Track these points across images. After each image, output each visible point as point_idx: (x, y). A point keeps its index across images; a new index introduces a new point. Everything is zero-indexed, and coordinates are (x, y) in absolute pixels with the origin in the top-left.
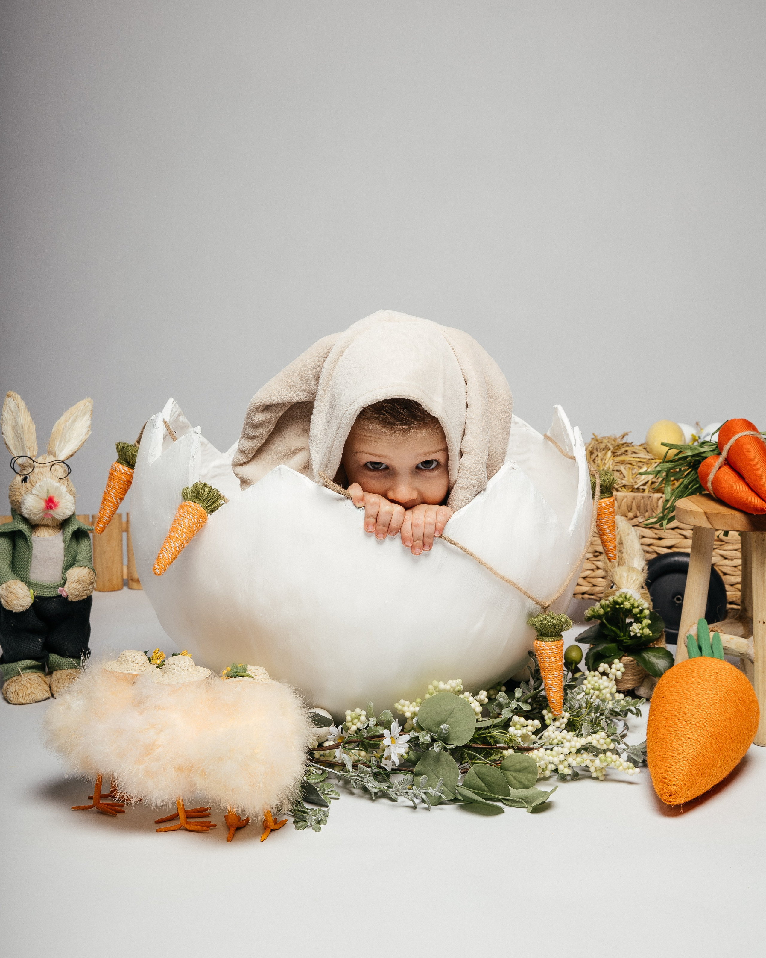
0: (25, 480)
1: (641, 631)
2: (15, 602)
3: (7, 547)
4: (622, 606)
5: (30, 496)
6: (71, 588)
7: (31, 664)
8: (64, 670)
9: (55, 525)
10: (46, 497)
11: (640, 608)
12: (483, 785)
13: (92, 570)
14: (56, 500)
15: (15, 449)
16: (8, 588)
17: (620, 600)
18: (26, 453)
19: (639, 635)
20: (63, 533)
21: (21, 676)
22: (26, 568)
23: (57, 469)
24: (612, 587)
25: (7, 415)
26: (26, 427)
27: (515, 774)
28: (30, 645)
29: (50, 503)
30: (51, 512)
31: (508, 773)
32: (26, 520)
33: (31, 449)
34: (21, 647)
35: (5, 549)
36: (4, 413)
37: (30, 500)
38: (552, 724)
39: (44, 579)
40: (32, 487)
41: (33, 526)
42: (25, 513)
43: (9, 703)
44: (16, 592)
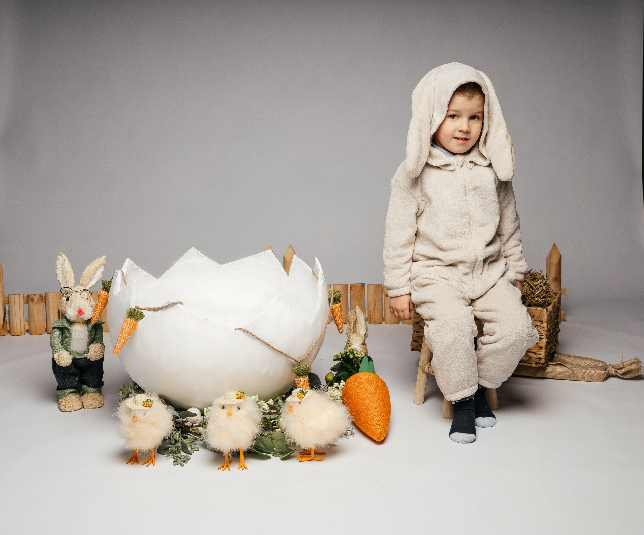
0: (68, 299)
2: (63, 362)
3: (59, 333)
5: (70, 309)
6: (91, 354)
7: (73, 391)
8: (89, 394)
9: (84, 322)
10: (78, 309)
13: (103, 345)
14: (83, 311)
15: (63, 282)
16: (59, 355)
18: (68, 285)
20: (88, 326)
21: (67, 397)
22: (69, 344)
23: (84, 294)
24: (348, 344)
25: (58, 265)
26: (68, 272)
28: (72, 381)
29: (80, 312)
30: (81, 316)
32: (68, 321)
33: (71, 283)
34: (67, 383)
35: (58, 334)
37: (70, 311)
39: (78, 350)
40: (71, 304)
41: (72, 323)
42: (68, 317)
43: (61, 411)
44: (63, 357)
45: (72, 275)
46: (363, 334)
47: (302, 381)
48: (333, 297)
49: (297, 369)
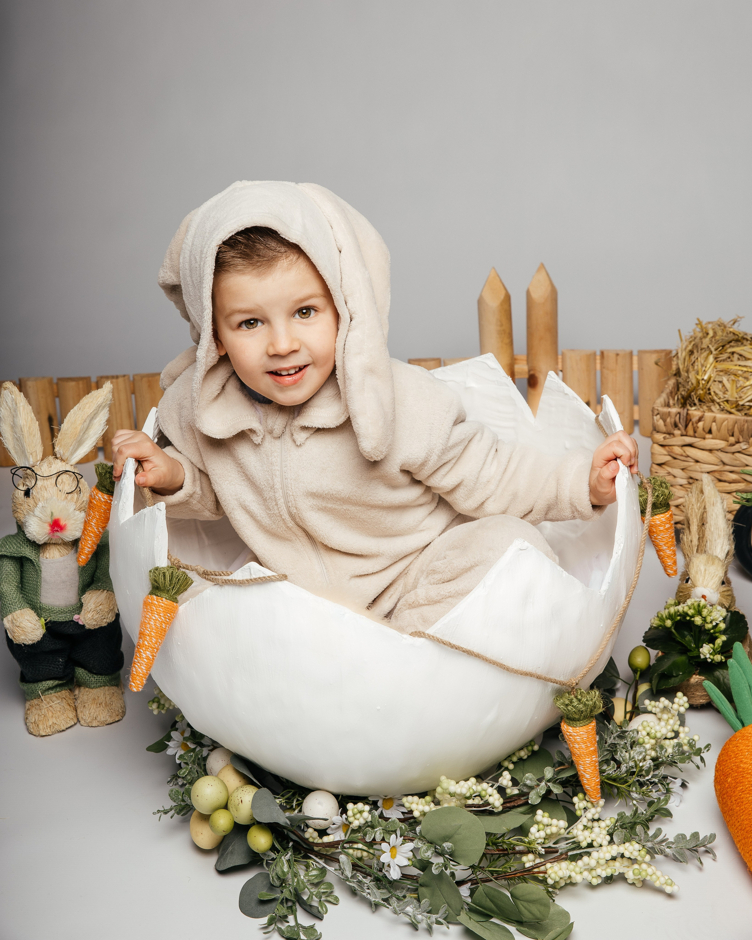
0: (27, 493)
1: (712, 657)
2: (24, 636)
3: (13, 570)
4: (693, 619)
5: (33, 518)
6: (87, 616)
7: (54, 685)
8: (91, 690)
9: (66, 545)
10: (49, 520)
11: (714, 624)
12: (493, 906)
13: (111, 592)
14: (62, 523)
15: (16, 452)
16: (14, 621)
17: (691, 612)
19: (711, 660)
21: (42, 699)
22: (36, 591)
23: (64, 480)
24: (687, 581)
25: (4, 411)
26: (25, 429)
27: (525, 904)
28: (50, 667)
29: (56, 526)
30: (58, 533)
31: (519, 902)
32: (31, 543)
33: (34, 454)
34: (39, 670)
37: (33, 522)
38: (583, 816)
39: (58, 603)
40: (35, 506)
41: (39, 547)
42: (29, 536)
43: (28, 732)
44: (23, 624)
45: (34, 436)
46: (721, 555)
48: (650, 500)
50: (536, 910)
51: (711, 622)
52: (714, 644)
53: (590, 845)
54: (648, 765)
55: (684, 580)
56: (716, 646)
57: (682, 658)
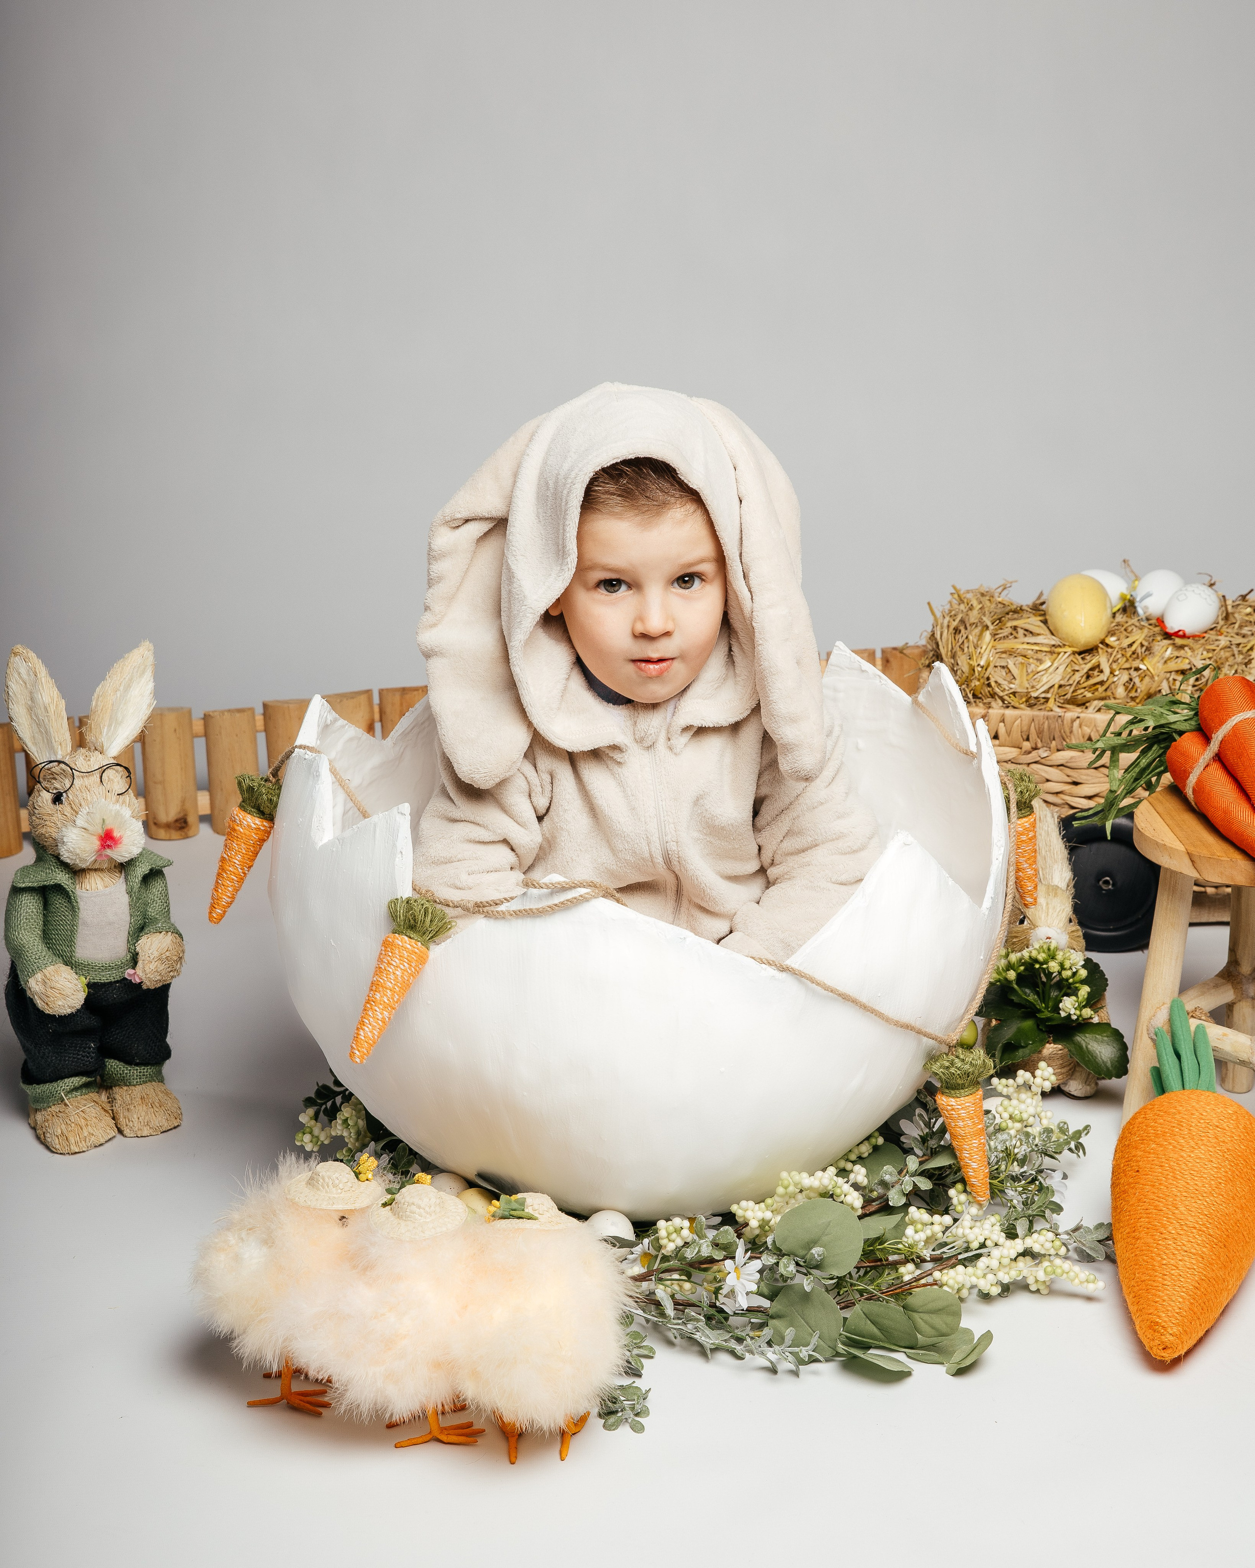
0: (58, 800)
1: (1078, 1012)
2: (60, 1003)
3: (35, 907)
4: (1045, 966)
5: (75, 831)
6: (148, 971)
7: (81, 1083)
8: (133, 1088)
9: (113, 867)
10: (98, 831)
11: (1074, 970)
12: (875, 1330)
13: (177, 935)
14: (116, 834)
15: (35, 744)
16: (48, 983)
17: (1041, 957)
18: (55, 754)
19: (1074, 1017)
20: (127, 879)
21: (67, 1105)
22: (70, 942)
23: (111, 777)
24: (1022, 922)
25: (15, 687)
26: (49, 708)
27: (926, 1317)
28: (78, 1055)
29: (108, 839)
30: (108, 852)
31: (916, 1316)
32: (66, 866)
35: (32, 912)
36: (10, 683)
37: (74, 837)
38: (966, 1212)
39: (100, 956)
40: (74, 813)
41: (76, 872)
42: (66, 856)
43: (53, 1152)
44: (59, 986)
46: (1063, 885)
47: (963, 1106)
49: (948, 1068)
50: (941, 1323)
51: (1071, 968)
52: (1077, 996)
53: (983, 1246)
54: (1023, 1153)
55: (1015, 922)
56: (1081, 998)
57: (1028, 1024)
